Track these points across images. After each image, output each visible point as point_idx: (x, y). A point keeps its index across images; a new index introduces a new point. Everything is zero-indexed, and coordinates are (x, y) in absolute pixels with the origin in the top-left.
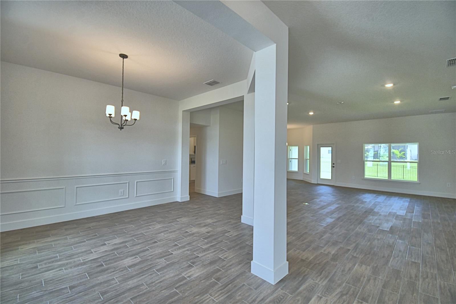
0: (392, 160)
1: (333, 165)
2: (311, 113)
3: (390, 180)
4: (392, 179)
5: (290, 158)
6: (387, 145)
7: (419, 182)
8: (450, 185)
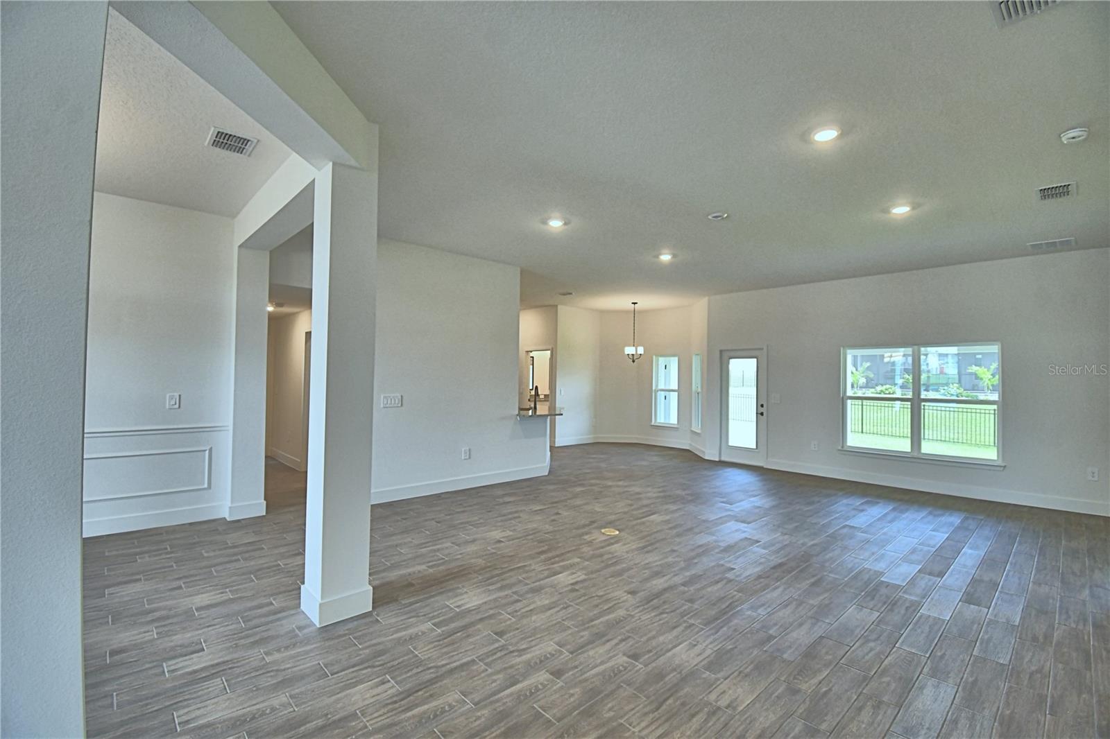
0: (924, 395)
1: (761, 410)
2: (666, 258)
3: (915, 454)
4: (923, 451)
5: (660, 387)
6: (909, 351)
7: (1003, 465)
8: (1096, 475)
